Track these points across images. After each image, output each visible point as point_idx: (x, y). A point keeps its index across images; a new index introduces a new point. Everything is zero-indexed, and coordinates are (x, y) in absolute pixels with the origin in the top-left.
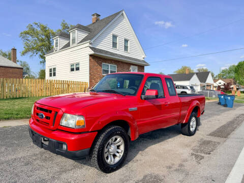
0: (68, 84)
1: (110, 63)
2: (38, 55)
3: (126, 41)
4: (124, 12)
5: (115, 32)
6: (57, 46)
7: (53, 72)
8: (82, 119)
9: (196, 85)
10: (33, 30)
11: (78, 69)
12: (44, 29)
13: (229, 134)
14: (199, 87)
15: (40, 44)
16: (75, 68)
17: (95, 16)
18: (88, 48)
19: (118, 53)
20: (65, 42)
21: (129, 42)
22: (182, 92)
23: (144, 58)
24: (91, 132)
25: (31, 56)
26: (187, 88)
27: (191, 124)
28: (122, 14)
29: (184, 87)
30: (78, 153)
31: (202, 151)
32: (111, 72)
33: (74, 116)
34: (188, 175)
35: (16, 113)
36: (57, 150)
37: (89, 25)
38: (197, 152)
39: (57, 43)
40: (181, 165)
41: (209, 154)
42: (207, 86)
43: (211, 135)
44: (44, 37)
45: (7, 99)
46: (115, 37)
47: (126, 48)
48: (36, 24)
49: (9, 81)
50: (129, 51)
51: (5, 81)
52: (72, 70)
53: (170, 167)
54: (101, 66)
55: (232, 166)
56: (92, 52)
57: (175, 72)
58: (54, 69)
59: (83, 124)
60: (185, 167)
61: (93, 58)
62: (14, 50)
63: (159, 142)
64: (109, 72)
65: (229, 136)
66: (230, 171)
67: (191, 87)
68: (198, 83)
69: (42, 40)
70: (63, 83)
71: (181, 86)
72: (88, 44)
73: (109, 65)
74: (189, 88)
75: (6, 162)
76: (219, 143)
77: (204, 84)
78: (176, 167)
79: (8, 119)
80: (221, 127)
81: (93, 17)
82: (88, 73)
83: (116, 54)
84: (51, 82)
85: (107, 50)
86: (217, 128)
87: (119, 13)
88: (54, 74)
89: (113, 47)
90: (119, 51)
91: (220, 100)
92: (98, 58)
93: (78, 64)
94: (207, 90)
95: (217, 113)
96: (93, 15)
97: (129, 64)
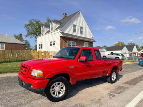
0: (48, 53)
1: (72, 41)
2: (34, 37)
3: (82, 28)
4: (80, 12)
5: (75, 23)
6: (43, 32)
7: (41, 46)
8: (41, 72)
9: (126, 53)
10: (32, 23)
11: (54, 44)
12: (38, 22)
13: (137, 83)
14: (128, 54)
15: (35, 30)
16: (52, 44)
17: (64, 15)
18: (60, 32)
19: (76, 35)
20: (48, 30)
21: (83, 28)
22: (116, 57)
23: (92, 37)
24: (46, 79)
25: (31, 37)
26: (120, 55)
27: (113, 76)
28: (79, 13)
29: (117, 54)
30: (38, 90)
31: (115, 92)
32: (73, 46)
33: (37, 70)
34: (101, 105)
35: (18, 69)
36: (28, 88)
37: (61, 20)
38: (112, 93)
39: (43, 30)
40: (99, 100)
41: (119, 94)
42: (133, 53)
43: (125, 83)
44: (37, 27)
45: (15, 61)
46: (75, 26)
47: (81, 32)
48: (34, 20)
49: (16, 52)
50: (83, 34)
51: (14, 52)
52: (51, 45)
53: (92, 100)
54: (67, 42)
55: (130, 101)
56: (62, 35)
57: (114, 45)
58: (42, 44)
59: (42, 75)
60: (101, 101)
61: (62, 38)
62: (21, 34)
63: (92, 86)
64: (72, 46)
65: (137, 84)
66: (127, 104)
67: (122, 54)
68: (127, 51)
69: (37, 29)
70: (45, 52)
71: (116, 54)
72: (59, 31)
73: (72, 42)
74: (121, 55)
75: (6, 94)
76: (128, 88)
77: (131, 52)
78: (96, 100)
79: (13, 72)
80: (133, 79)
81: (63, 15)
82: (60, 46)
83: (76, 36)
84: (38, 52)
85: (70, 33)
86: (131, 79)
87: (77, 12)
88: (42, 48)
89: (74, 31)
90: (78, 34)
91: (139, 63)
92: (65, 38)
93: (54, 42)
94: (133, 56)
95: (135, 70)
96: (63, 14)
97: (84, 41)
